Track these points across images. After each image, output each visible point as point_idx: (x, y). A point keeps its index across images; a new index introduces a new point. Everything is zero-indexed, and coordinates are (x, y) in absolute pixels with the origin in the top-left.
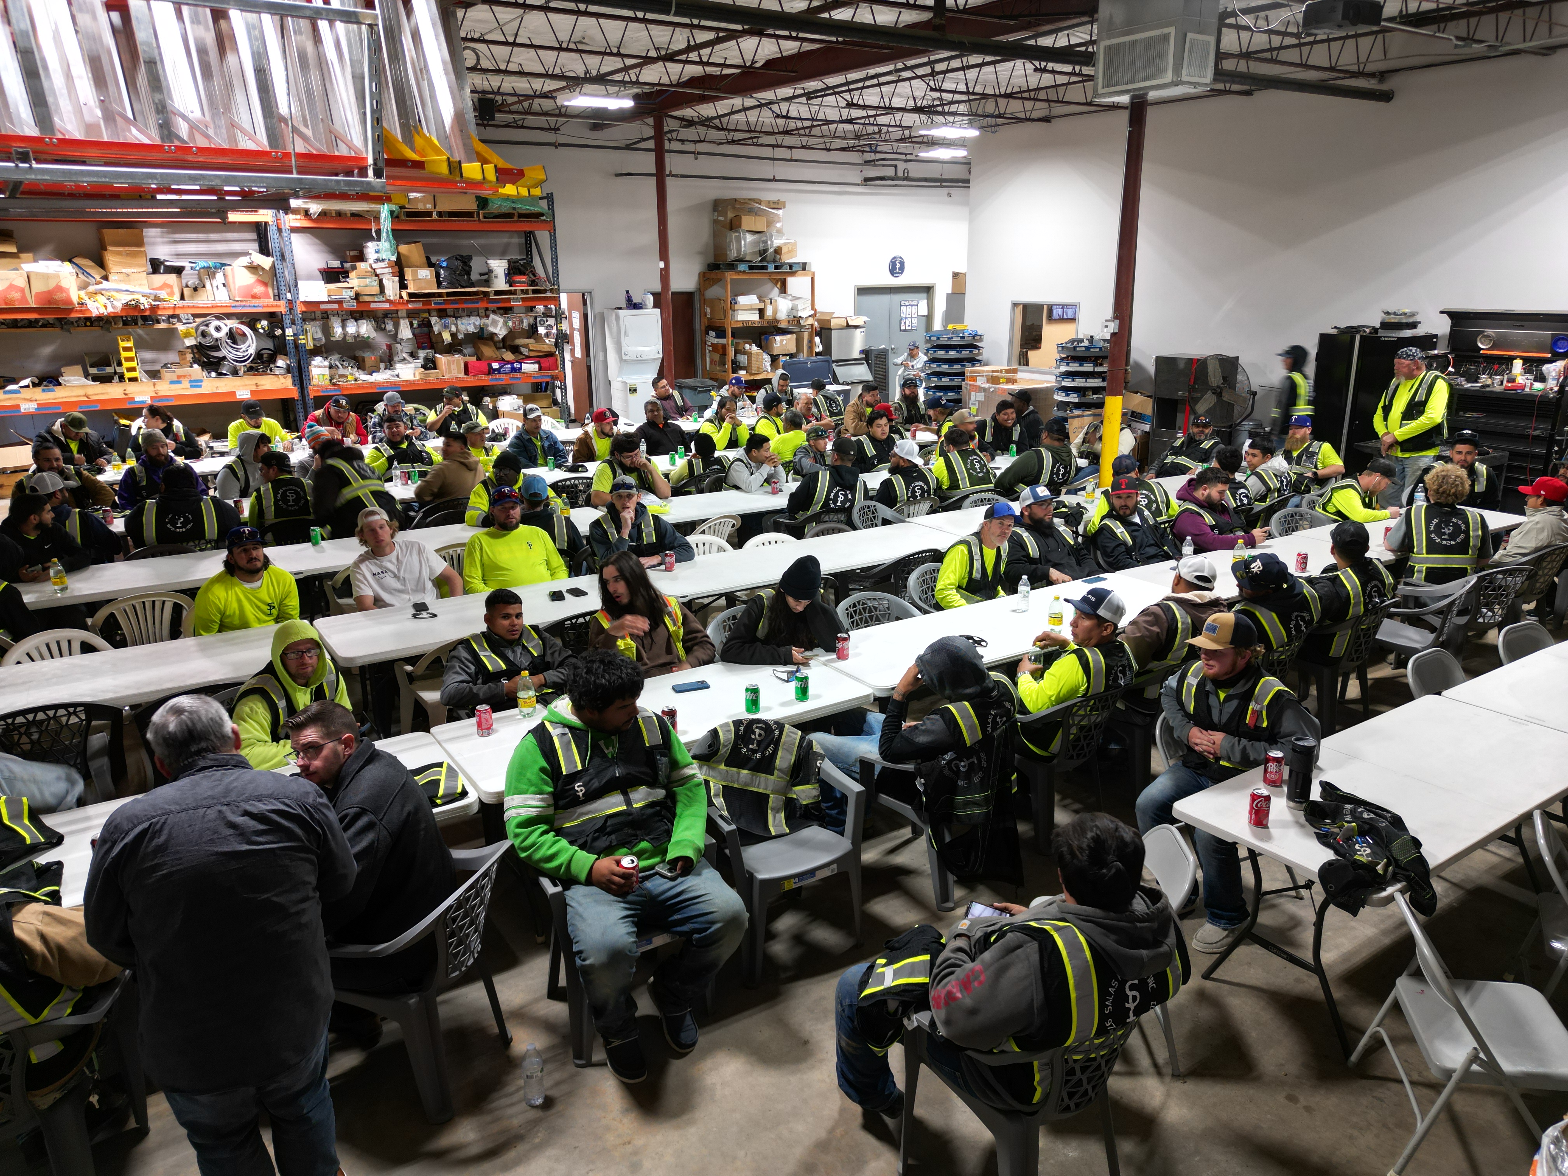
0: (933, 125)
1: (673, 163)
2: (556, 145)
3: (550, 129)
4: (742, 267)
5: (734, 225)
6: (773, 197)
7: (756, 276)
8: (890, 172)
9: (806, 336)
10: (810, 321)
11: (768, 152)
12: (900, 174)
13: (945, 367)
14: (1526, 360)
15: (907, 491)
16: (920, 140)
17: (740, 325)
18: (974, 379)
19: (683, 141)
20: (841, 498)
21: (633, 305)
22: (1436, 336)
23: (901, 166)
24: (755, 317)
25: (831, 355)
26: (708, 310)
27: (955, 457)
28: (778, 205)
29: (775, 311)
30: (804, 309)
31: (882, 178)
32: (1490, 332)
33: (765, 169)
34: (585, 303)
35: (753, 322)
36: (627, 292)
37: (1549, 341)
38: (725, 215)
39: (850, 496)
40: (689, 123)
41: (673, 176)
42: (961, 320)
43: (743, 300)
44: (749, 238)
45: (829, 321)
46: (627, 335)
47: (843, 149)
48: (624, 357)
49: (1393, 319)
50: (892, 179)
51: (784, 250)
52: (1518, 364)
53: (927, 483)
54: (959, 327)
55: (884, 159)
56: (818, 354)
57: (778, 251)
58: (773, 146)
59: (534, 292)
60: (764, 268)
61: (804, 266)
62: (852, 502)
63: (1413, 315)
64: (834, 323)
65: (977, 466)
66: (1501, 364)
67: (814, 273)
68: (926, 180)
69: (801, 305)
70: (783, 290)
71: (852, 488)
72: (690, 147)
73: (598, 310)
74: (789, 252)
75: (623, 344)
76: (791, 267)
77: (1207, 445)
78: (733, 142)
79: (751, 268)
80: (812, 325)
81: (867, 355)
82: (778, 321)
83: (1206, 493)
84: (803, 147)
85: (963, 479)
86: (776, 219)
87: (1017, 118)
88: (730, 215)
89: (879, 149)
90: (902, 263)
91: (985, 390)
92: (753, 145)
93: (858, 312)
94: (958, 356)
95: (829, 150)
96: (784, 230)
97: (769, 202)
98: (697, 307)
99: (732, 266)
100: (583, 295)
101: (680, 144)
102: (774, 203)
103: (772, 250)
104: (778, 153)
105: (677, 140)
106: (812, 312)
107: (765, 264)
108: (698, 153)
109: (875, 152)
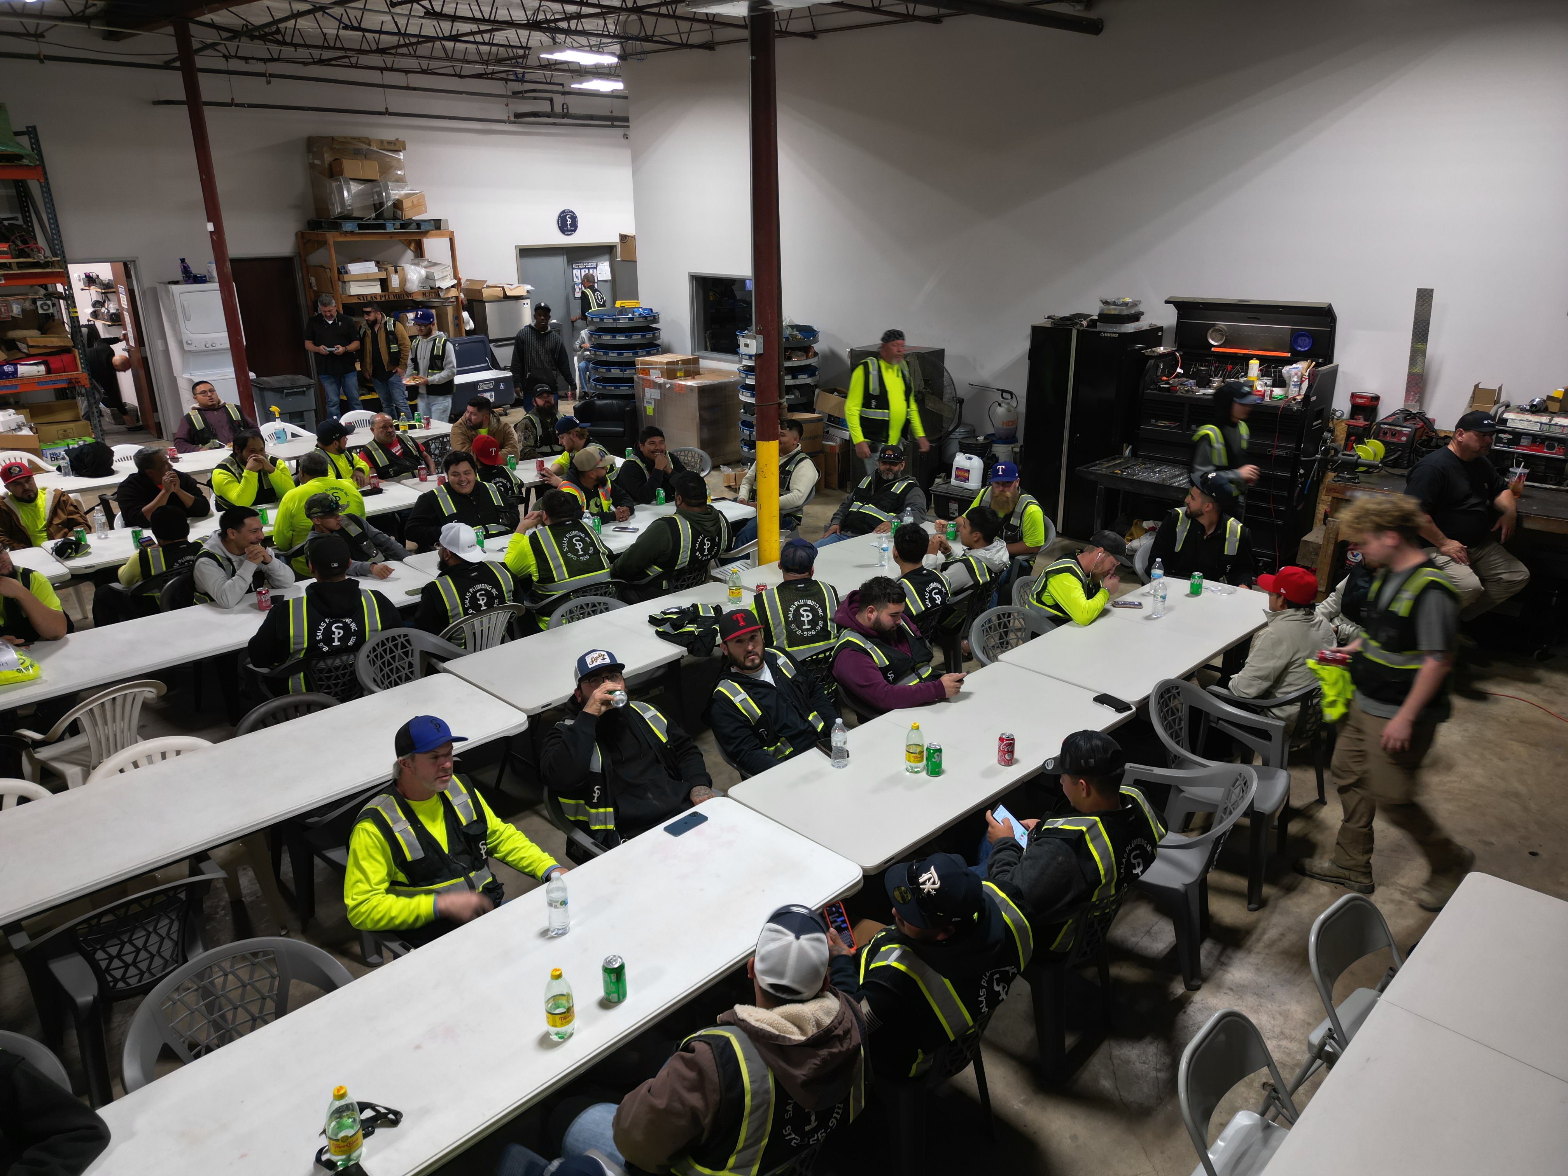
1: (208, 87)
2: (42, 59)
3: (28, 35)
4: (349, 226)
5: (334, 172)
6: (389, 135)
7: (370, 238)
8: (545, 107)
9: (450, 310)
10: (453, 293)
11: (374, 77)
12: (558, 109)
13: (613, 356)
14: (1262, 360)
15: (463, 599)
16: (565, 67)
17: (356, 301)
18: (646, 371)
19: (246, 59)
20: (337, 633)
21: (191, 278)
22: (1161, 329)
23: (558, 100)
24: (376, 289)
25: (487, 334)
26: (313, 280)
27: (546, 536)
28: (396, 146)
29: (403, 281)
30: (443, 278)
31: (535, 114)
32: (1221, 324)
33: (374, 99)
34: (128, 275)
35: (374, 296)
36: (183, 260)
37: (1288, 337)
38: (322, 158)
39: (353, 626)
41: (237, 105)
42: (633, 294)
43: (355, 268)
44: (355, 187)
45: (480, 291)
46: (187, 318)
47: (479, 76)
48: (187, 348)
49: (1113, 310)
50: (548, 116)
51: (407, 204)
52: (1254, 364)
53: (496, 584)
54: (629, 304)
55: (534, 91)
56: (469, 333)
57: (398, 205)
58: (381, 69)
59: (20, 266)
60: (383, 227)
61: (437, 224)
62: (361, 634)
63: (1135, 304)
64: (486, 293)
65: (579, 546)
66: (1234, 364)
67: (452, 233)
68: (591, 118)
69: (437, 273)
70: (419, 253)
71: (357, 613)
72: (259, 67)
73: (147, 283)
74: (414, 206)
75: (183, 329)
76: (418, 224)
77: (898, 488)
78: (321, 62)
79: (360, 227)
80: (457, 297)
82: (409, 294)
83: (873, 616)
84: (424, 72)
86: (394, 163)
87: (670, 43)
88: (328, 158)
89: (528, 77)
90: (574, 219)
91: (660, 386)
92: (352, 66)
93: (522, 280)
94: (627, 342)
95: (461, 76)
96: (408, 179)
97: (382, 141)
98: (299, 276)
99: (335, 224)
100: (125, 265)
101: (243, 62)
102: (389, 143)
103: (390, 203)
104: (391, 78)
105: (236, 57)
106: (455, 282)
107: (381, 222)
108: (271, 75)
109: (522, 81)
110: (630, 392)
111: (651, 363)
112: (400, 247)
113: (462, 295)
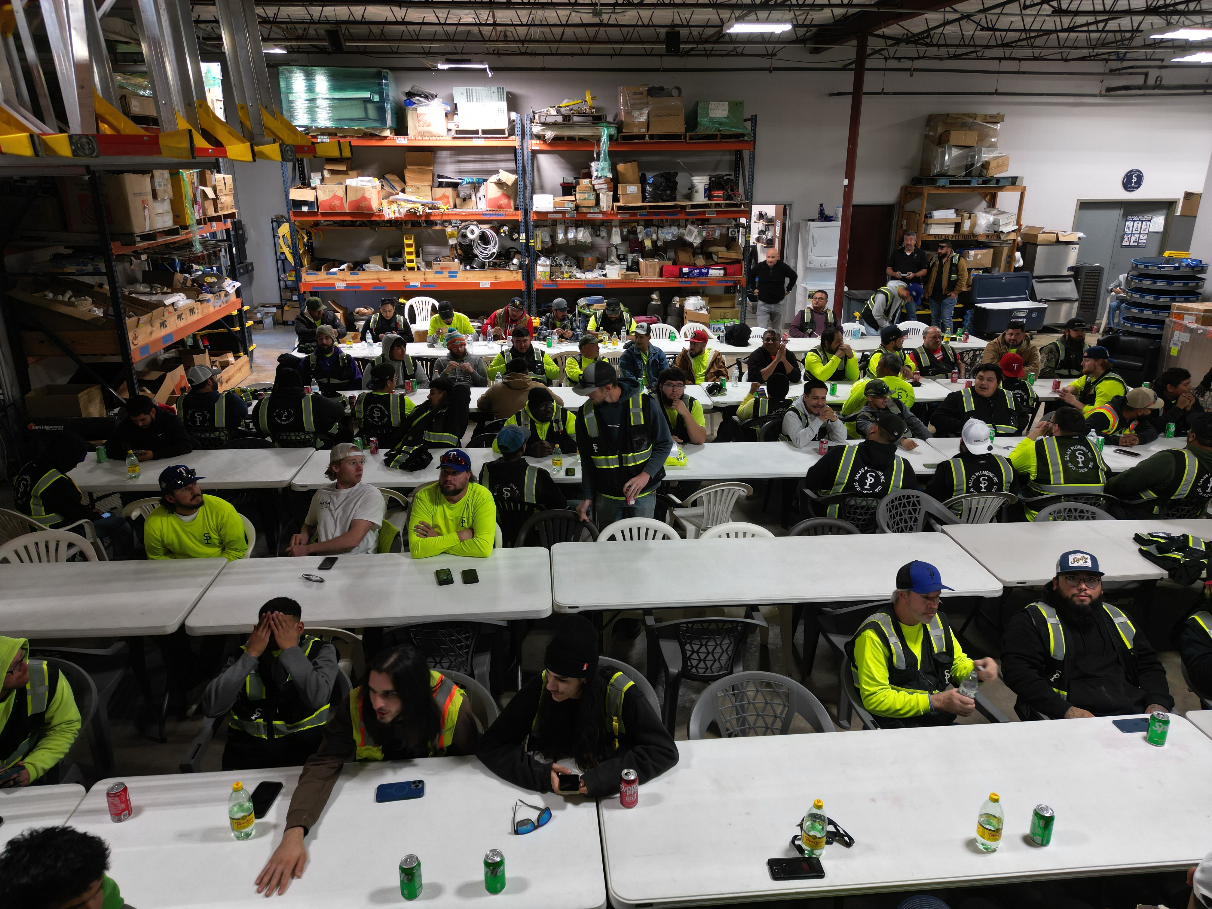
2: (772, 70)
3: (768, 55)
4: (942, 182)
5: (942, 141)
6: (992, 110)
7: (957, 191)
8: (1139, 80)
9: (1006, 250)
10: (1013, 236)
11: (994, 65)
12: (1151, 82)
15: (968, 479)
16: (1170, 44)
17: (932, 239)
18: (1181, 316)
19: (899, 59)
23: (1153, 74)
24: (950, 231)
25: (1032, 271)
26: (905, 222)
27: (1052, 445)
28: (996, 119)
29: (973, 225)
30: (1007, 224)
31: (1128, 88)
33: (989, 83)
34: (785, 213)
38: (935, 130)
41: (885, 94)
43: (938, 214)
44: (955, 152)
45: (1036, 236)
47: (1083, 59)
50: (1139, 88)
51: (993, 165)
53: (999, 474)
54: (1177, 254)
55: (1133, 66)
56: (1017, 269)
57: (986, 165)
58: (1000, 59)
59: (727, 205)
60: (969, 182)
61: (1014, 181)
64: (1041, 237)
65: (1080, 459)
67: (1025, 188)
68: (1184, 87)
69: (1003, 220)
70: (992, 203)
72: (907, 64)
74: (998, 166)
75: (810, 253)
76: (998, 180)
78: (955, 57)
79: (951, 183)
80: (1014, 240)
81: (1077, 272)
82: (975, 236)
84: (1035, 59)
85: (1056, 472)
86: (991, 132)
88: (940, 130)
89: (1129, 56)
90: (1140, 178)
92: (977, 58)
93: (1076, 228)
94: (1167, 288)
95: (1066, 60)
96: (999, 145)
97: (986, 116)
98: (895, 218)
99: (932, 181)
100: (785, 207)
101: (897, 61)
102: (991, 116)
103: (979, 164)
104: (1006, 66)
105: (894, 58)
106: (1017, 227)
107: (969, 179)
108: (915, 70)
109: (1122, 60)
110: (1158, 332)
111: (1187, 309)
112: (978, 198)
113: (1019, 239)
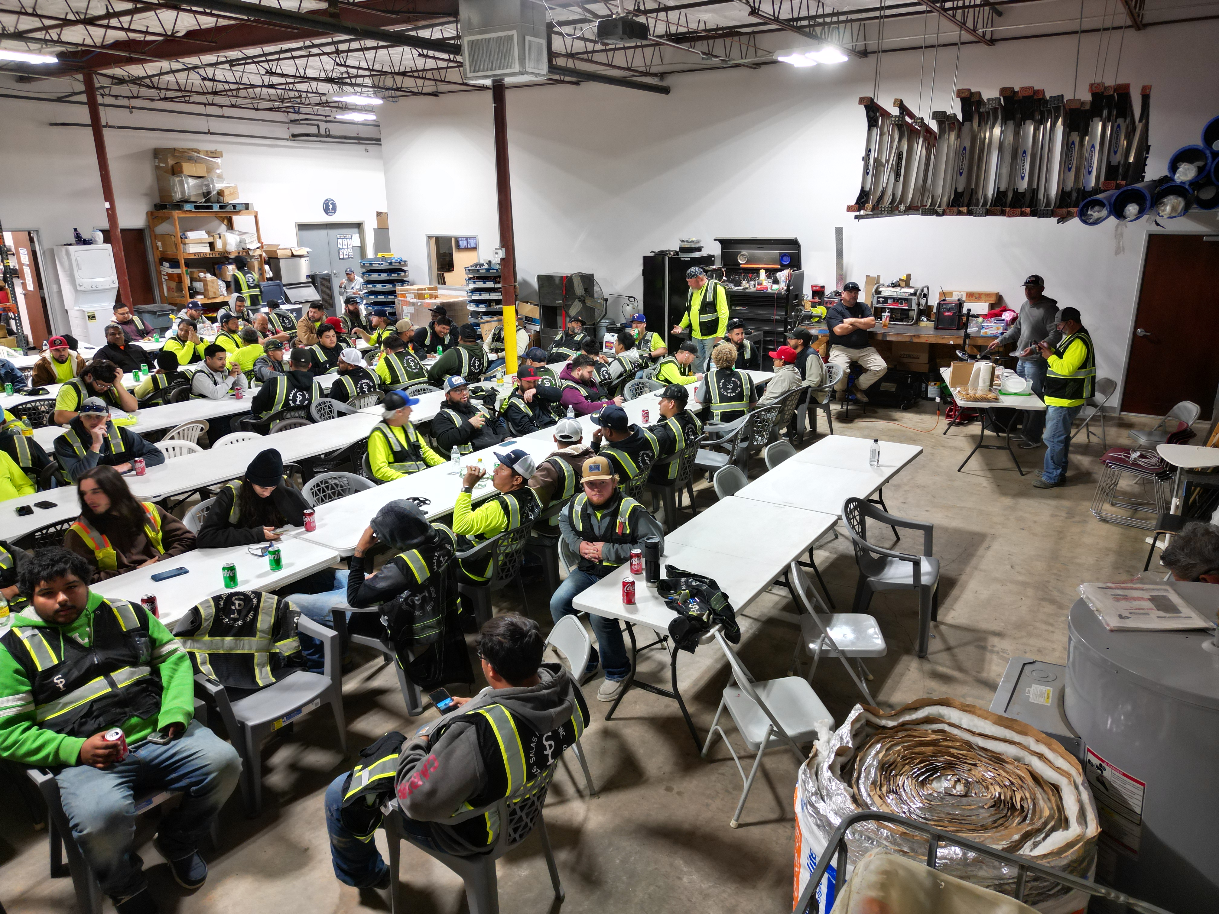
0: (343, 93)
1: (106, 116)
4: (188, 207)
5: (176, 171)
6: (211, 147)
7: (202, 215)
8: (313, 130)
9: (256, 264)
10: (259, 252)
11: (200, 109)
12: (323, 132)
13: (379, 287)
14: (767, 270)
15: (356, 388)
16: (336, 105)
17: (193, 257)
18: (404, 296)
19: (116, 97)
20: (299, 398)
21: (81, 241)
22: (713, 256)
23: (323, 125)
24: (206, 249)
25: (281, 280)
26: (159, 244)
27: (394, 359)
28: (215, 154)
29: (225, 244)
30: (251, 242)
31: (307, 135)
32: (744, 252)
33: (201, 124)
34: (31, 240)
35: (204, 254)
36: (76, 230)
37: (778, 257)
38: (166, 162)
39: (307, 396)
40: (121, 81)
41: (110, 127)
42: (388, 250)
43: (191, 235)
44: (192, 182)
45: (275, 252)
46: (79, 268)
47: (270, 109)
48: (79, 288)
49: (687, 245)
50: (317, 136)
51: (226, 193)
52: (762, 273)
53: (373, 381)
54: (387, 255)
55: (307, 119)
56: (269, 279)
57: (220, 193)
60: (210, 207)
61: (247, 206)
63: (698, 242)
64: (280, 253)
66: (753, 273)
67: (256, 212)
68: (345, 138)
69: (248, 238)
70: (230, 226)
71: (309, 389)
72: (125, 102)
73: (47, 245)
74: (231, 194)
75: (76, 275)
76: (234, 206)
77: (578, 338)
78: (166, 99)
79: (197, 207)
80: (261, 256)
81: (313, 279)
82: (229, 253)
83: (580, 373)
84: (233, 106)
85: (402, 375)
86: (215, 165)
87: (412, 92)
88: (171, 162)
89: (302, 110)
90: (334, 205)
91: (414, 304)
92: (186, 102)
93: (301, 244)
94: (388, 278)
95: (257, 109)
96: (224, 176)
97: (207, 151)
98: (148, 242)
99: (178, 206)
100: (29, 233)
101: (113, 99)
102: (212, 152)
103: (215, 192)
104: (211, 110)
105: (109, 95)
106: (259, 245)
107: (210, 204)
108: (133, 108)
109: (298, 113)
111: (406, 291)
112: (217, 222)
113: (264, 254)
